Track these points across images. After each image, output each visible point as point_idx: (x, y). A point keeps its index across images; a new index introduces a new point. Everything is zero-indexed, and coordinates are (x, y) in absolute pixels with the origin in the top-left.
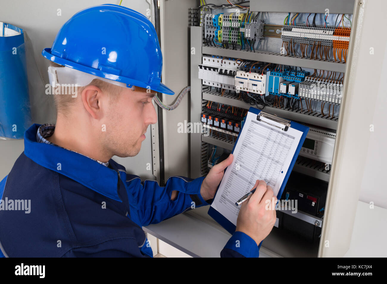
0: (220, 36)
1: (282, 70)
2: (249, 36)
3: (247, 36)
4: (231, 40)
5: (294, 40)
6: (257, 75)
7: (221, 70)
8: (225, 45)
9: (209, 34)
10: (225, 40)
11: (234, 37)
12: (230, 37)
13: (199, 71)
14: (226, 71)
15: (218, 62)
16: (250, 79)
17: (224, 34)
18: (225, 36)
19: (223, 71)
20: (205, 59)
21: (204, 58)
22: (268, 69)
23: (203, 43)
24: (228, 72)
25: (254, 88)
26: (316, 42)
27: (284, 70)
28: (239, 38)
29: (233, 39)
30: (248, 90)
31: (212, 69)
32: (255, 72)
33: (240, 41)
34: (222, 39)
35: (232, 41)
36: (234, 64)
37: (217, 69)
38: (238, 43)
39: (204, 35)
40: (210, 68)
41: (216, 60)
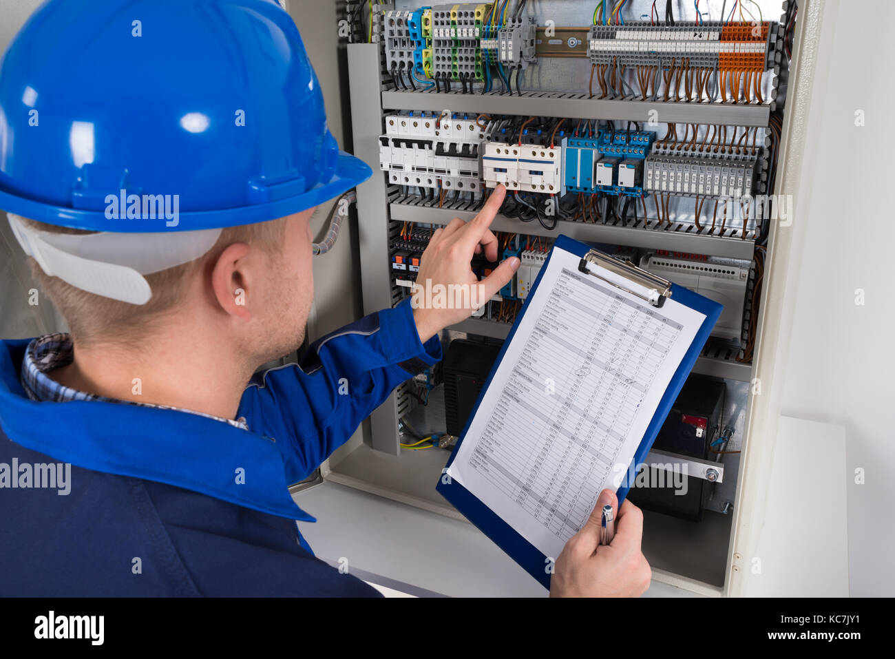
0: (427, 62)
1: (593, 133)
2: (510, 58)
3: (504, 58)
4: (458, 71)
5: (622, 59)
6: (539, 149)
7: (440, 145)
8: (443, 84)
9: (398, 59)
10: (441, 71)
11: (464, 63)
12: (455, 63)
13: (379, 152)
14: (453, 145)
15: (428, 125)
16: (520, 160)
17: (438, 58)
18: (441, 62)
19: (447, 148)
20: (392, 123)
21: (388, 119)
22: (562, 132)
23: (383, 83)
24: (459, 149)
25: (537, 180)
26: (677, 61)
27: (599, 133)
28: (480, 63)
29: (464, 67)
30: (519, 186)
31: (415, 145)
32: (532, 142)
33: (481, 71)
34: (434, 71)
35: (461, 73)
36: (472, 128)
37: (430, 143)
38: (476, 77)
39: (384, 63)
40: (409, 143)
41: (422, 121)
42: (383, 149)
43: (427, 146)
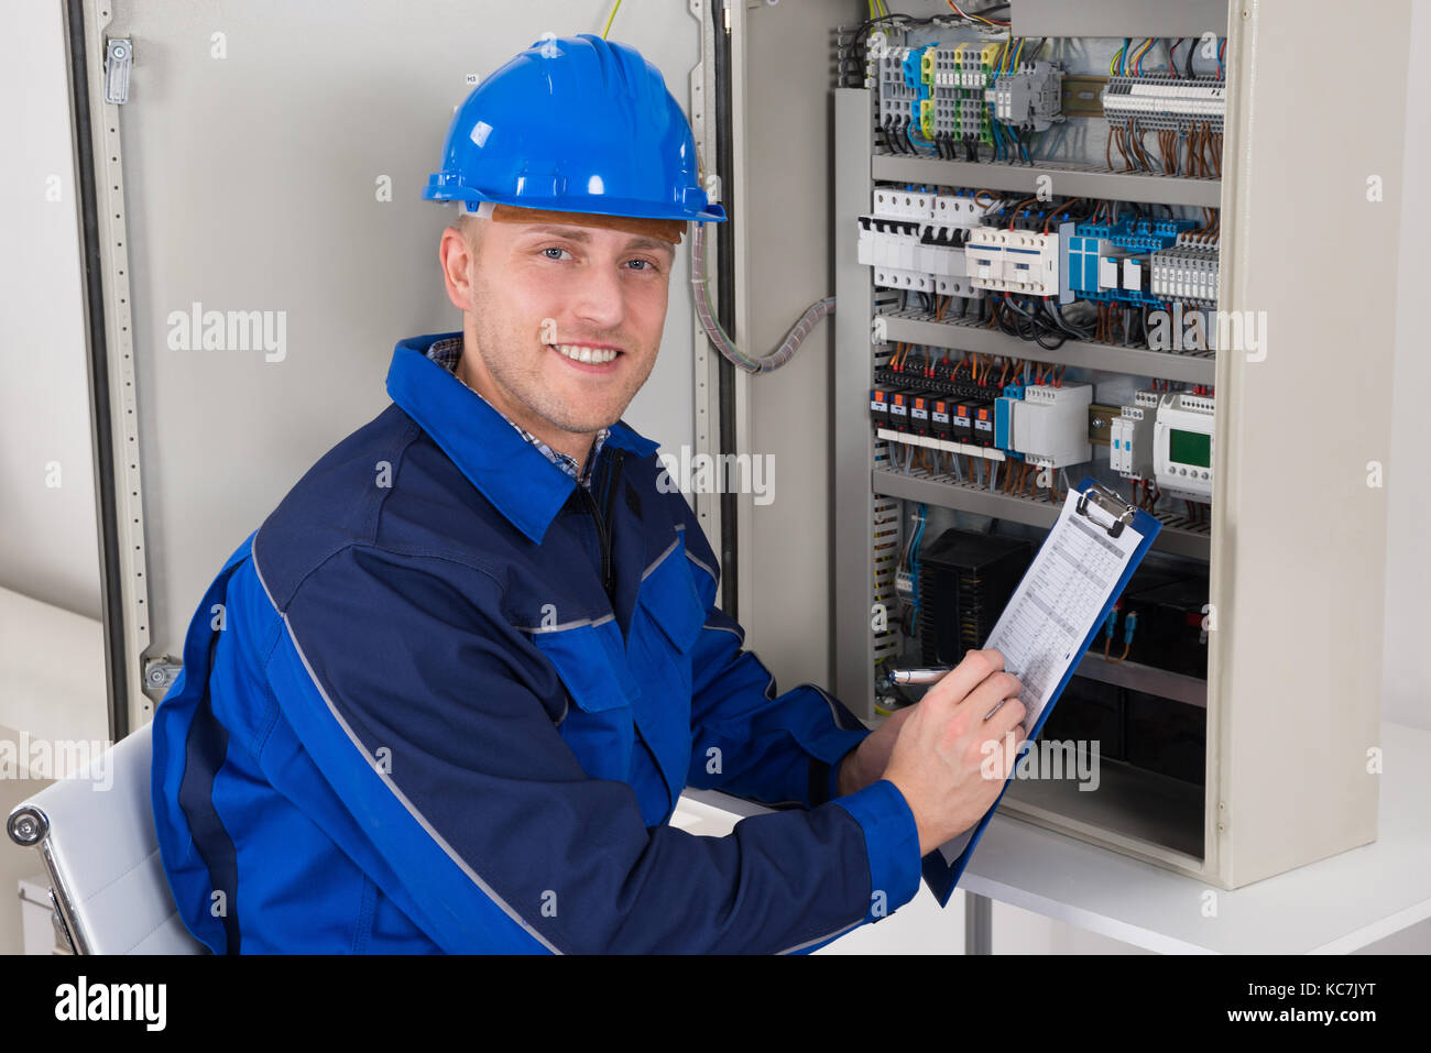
0: (927, 118)
1: (1111, 219)
2: (1008, 115)
3: (1001, 115)
4: (962, 131)
5: (1140, 121)
6: (1029, 235)
7: (929, 229)
8: (946, 147)
9: (893, 112)
10: (943, 130)
11: (968, 120)
12: (958, 120)
13: (859, 238)
14: (944, 230)
15: (922, 203)
16: (1009, 250)
17: (940, 113)
18: (943, 118)
19: (935, 234)
20: (881, 199)
21: (877, 193)
22: (1067, 216)
23: (878, 143)
24: (950, 235)
25: (1022, 276)
26: (1198, 125)
27: (1119, 219)
28: (986, 121)
29: (969, 126)
30: (1007, 285)
31: (900, 229)
32: (1027, 227)
33: (987, 132)
34: (935, 129)
35: (966, 134)
36: (971, 208)
37: (917, 226)
38: (982, 140)
39: (878, 116)
40: (894, 226)
41: (915, 197)
42: (863, 233)
43: (913, 231)
